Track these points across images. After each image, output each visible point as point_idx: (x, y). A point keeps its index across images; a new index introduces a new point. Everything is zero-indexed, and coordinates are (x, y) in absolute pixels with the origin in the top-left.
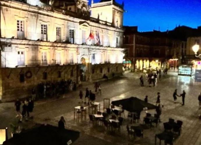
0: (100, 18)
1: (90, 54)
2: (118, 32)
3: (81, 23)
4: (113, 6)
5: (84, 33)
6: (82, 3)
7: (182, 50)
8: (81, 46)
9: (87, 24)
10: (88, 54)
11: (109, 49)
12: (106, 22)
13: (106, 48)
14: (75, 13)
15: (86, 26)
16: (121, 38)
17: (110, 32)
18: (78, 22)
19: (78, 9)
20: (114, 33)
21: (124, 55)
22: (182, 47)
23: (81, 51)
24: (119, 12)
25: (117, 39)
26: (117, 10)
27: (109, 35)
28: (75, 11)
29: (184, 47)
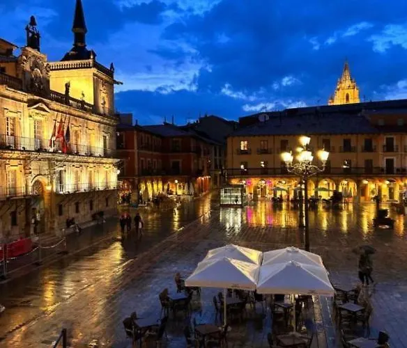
0: (71, 94)
1: (52, 172)
2: (105, 124)
3: (31, 103)
4: (94, 70)
5: (38, 126)
6: (33, 59)
7: (216, 160)
8: (34, 155)
9: (44, 107)
10: (47, 172)
11: (91, 159)
12: (83, 102)
13: (85, 159)
14: (16, 79)
15: (44, 110)
16: (111, 136)
17: (91, 125)
18: (25, 99)
19: (24, 72)
20: (99, 127)
22: (216, 155)
23: (34, 165)
24: (106, 84)
25: (105, 137)
26: (102, 79)
27: (89, 132)
28: (17, 75)
29: (218, 154)
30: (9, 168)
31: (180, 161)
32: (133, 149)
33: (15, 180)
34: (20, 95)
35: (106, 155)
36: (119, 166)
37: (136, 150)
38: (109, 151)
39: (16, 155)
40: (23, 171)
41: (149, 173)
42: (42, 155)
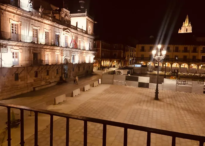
0: (78, 27)
1: (71, 55)
2: (90, 38)
3: (64, 29)
4: (87, 17)
5: (66, 38)
6: (65, 13)
7: (131, 54)
8: (65, 49)
9: (69, 31)
10: (69, 55)
11: (85, 51)
12: (82, 30)
13: (83, 51)
14: (59, 20)
15: (69, 32)
16: (92, 43)
17: (85, 38)
18: (62, 28)
19: (62, 18)
20: (88, 39)
21: (94, 57)
22: (131, 52)
23: (64, 53)
24: (91, 23)
25: (90, 43)
26: (89, 21)
27: (84, 41)
28: (60, 19)
29: (132, 52)
30: (56, 53)
31: (117, 53)
32: (100, 48)
33: (58, 57)
34: (61, 26)
35: (90, 50)
36: (94, 54)
37: (100, 49)
38: (91, 49)
39: (59, 48)
40: (61, 54)
41: (105, 58)
42: (68, 49)
